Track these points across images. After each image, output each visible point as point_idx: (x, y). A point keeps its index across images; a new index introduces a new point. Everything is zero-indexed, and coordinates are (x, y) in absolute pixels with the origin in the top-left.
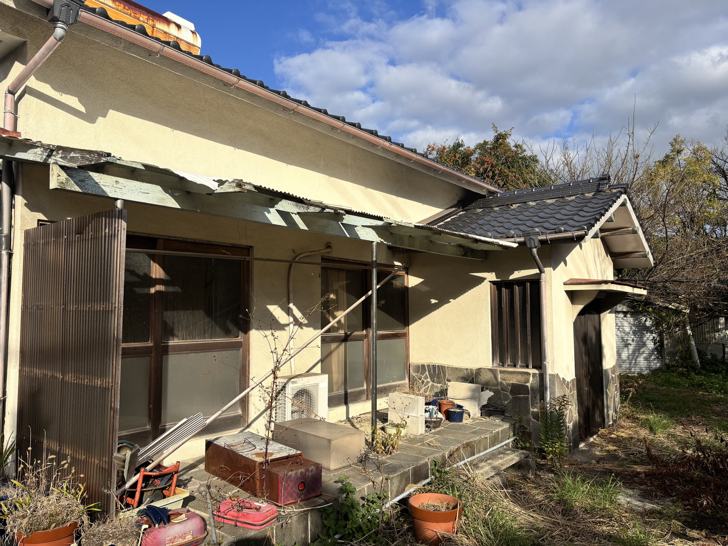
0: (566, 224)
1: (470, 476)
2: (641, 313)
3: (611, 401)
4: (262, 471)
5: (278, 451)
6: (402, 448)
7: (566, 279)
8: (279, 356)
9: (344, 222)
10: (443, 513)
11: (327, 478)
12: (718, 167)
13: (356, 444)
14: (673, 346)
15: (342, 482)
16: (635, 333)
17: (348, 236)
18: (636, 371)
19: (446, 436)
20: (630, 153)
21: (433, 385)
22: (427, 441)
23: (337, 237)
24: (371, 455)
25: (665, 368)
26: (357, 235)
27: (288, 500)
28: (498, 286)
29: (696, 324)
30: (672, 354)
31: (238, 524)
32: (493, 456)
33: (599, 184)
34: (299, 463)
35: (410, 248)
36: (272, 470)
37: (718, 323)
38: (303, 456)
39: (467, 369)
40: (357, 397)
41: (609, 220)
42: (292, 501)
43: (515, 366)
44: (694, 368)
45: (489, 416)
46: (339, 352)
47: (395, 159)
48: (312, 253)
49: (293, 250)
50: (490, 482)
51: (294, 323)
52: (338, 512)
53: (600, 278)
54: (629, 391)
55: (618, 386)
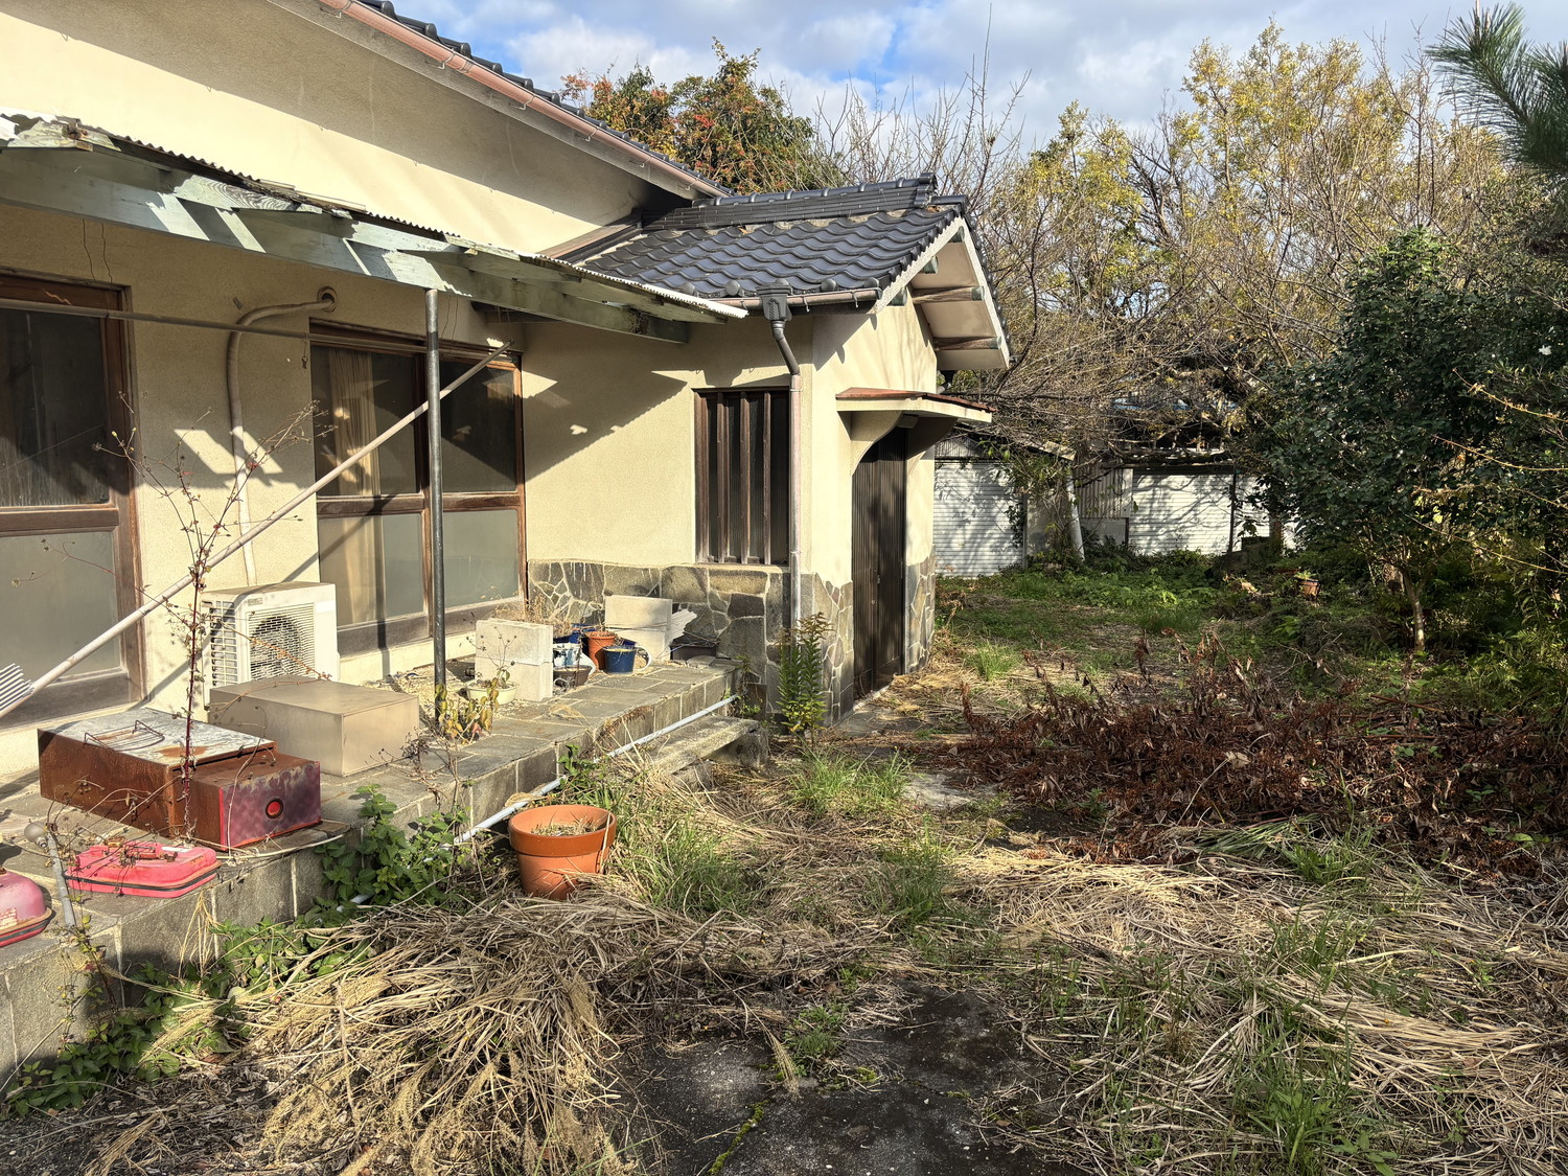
0: (842, 273)
1: (639, 770)
2: (991, 460)
3: (916, 626)
4: (179, 784)
5: (216, 741)
6: (502, 726)
7: (840, 389)
8: (205, 539)
9: (355, 239)
10: (578, 839)
11: (332, 792)
12: (1143, 173)
13: (401, 722)
14: (1042, 524)
15: (365, 795)
16: (977, 499)
17: (368, 273)
18: (974, 572)
19: (596, 699)
20: (976, 130)
21: (576, 605)
22: (556, 712)
23: (339, 272)
24: (434, 743)
25: (1024, 565)
26: (390, 271)
27: (245, 838)
28: (710, 398)
29: (1084, 481)
30: (1040, 539)
31: (125, 890)
32: (689, 732)
33: (915, 193)
34: (268, 763)
35: (516, 308)
36: (203, 781)
37: (1121, 480)
38: (276, 749)
39: (647, 570)
40: (407, 632)
41: (928, 269)
42: (253, 840)
43: (739, 561)
44: (1073, 564)
45: (686, 658)
46: (361, 539)
47: (482, 99)
48: (285, 311)
49: (235, 300)
50: (678, 778)
51: (248, 472)
52: (358, 854)
53: (910, 388)
54: (951, 606)
55: (933, 597)
